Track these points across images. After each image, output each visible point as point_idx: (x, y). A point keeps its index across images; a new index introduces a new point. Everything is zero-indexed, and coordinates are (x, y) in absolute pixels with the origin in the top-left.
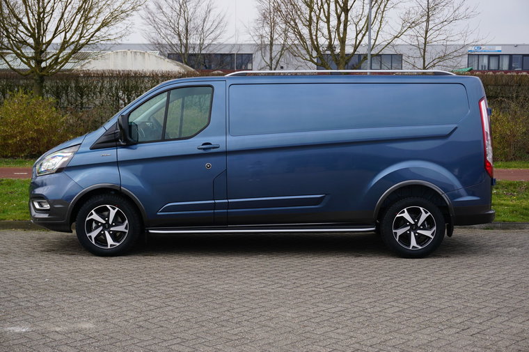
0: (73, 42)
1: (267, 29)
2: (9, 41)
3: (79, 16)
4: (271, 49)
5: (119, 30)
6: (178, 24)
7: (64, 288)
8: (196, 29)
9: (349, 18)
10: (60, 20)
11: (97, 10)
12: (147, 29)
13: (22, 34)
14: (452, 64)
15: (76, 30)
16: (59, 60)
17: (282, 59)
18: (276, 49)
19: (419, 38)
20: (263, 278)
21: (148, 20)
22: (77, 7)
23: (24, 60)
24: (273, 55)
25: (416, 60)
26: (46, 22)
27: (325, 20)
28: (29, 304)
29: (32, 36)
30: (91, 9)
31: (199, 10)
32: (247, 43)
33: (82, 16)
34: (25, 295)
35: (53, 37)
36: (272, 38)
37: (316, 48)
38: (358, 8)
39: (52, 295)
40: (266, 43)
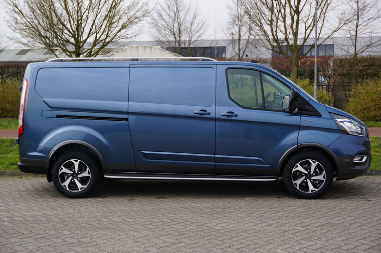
0: (102, 40)
1: (237, 29)
2: (57, 40)
3: (106, 22)
4: (239, 43)
5: (134, 31)
6: (173, 27)
7: (99, 226)
8: (186, 30)
9: (300, 18)
10: (93, 25)
11: (118, 17)
12: (152, 31)
13: (67, 36)
14: (376, 50)
15: (103, 32)
16: (92, 53)
17: (247, 50)
18: (243, 43)
19: (351, 32)
20: (253, 217)
21: (153, 24)
22: (105, 16)
23: (68, 53)
24: (241, 48)
25: (349, 48)
26: (83, 26)
27: (283, 20)
28: (73, 241)
29: (73, 36)
30: (114, 16)
31: (188, 16)
32: (222, 39)
33: (108, 22)
34: (70, 233)
35: (88, 37)
36: (240, 35)
37: (276, 40)
38: (307, 11)
39: (90, 232)
40: (236, 38)
